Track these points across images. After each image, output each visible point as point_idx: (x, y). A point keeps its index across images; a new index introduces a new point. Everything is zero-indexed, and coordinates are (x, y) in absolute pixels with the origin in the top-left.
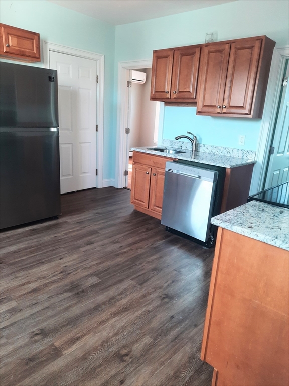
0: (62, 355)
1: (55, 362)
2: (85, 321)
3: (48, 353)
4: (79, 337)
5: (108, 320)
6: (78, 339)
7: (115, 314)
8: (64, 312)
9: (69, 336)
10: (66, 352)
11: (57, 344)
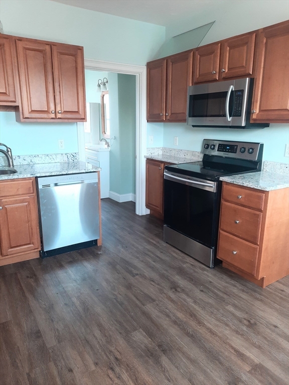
0: (260, 363)
1: (271, 369)
2: (212, 346)
3: (261, 375)
4: (235, 351)
5: (208, 329)
6: (236, 351)
7: (200, 323)
8: (198, 364)
9: (234, 358)
10: (256, 361)
11: (248, 368)
